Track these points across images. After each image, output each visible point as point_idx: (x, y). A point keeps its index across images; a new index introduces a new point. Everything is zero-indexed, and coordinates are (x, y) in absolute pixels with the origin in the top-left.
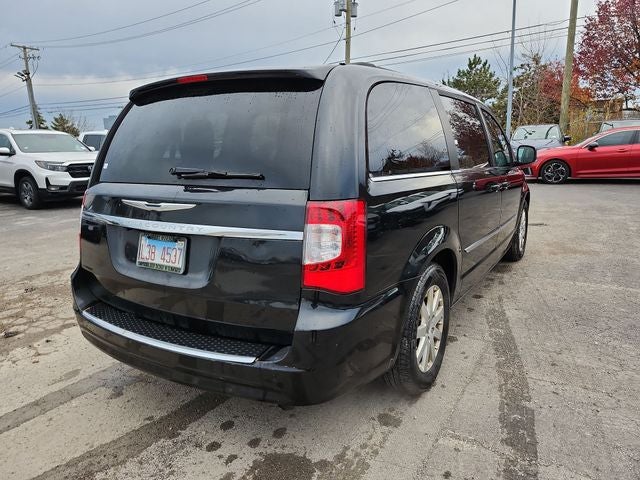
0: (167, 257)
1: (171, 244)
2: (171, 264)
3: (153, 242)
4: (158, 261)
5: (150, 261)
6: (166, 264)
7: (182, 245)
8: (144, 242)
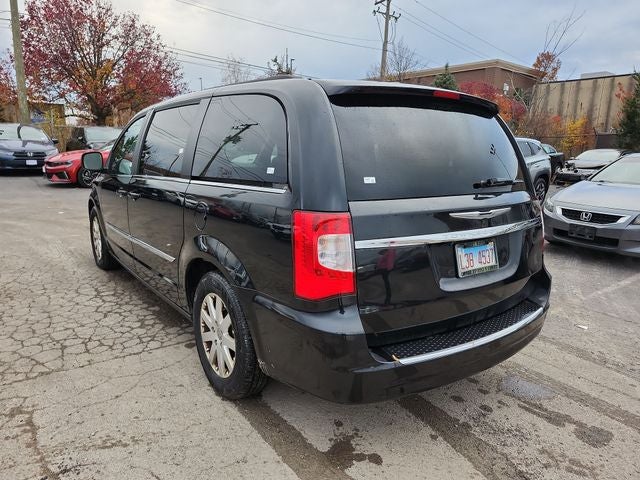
0: (483, 260)
1: (483, 248)
2: (487, 265)
3: (468, 250)
4: (477, 266)
5: (470, 269)
6: (484, 266)
7: (491, 245)
8: (460, 252)
